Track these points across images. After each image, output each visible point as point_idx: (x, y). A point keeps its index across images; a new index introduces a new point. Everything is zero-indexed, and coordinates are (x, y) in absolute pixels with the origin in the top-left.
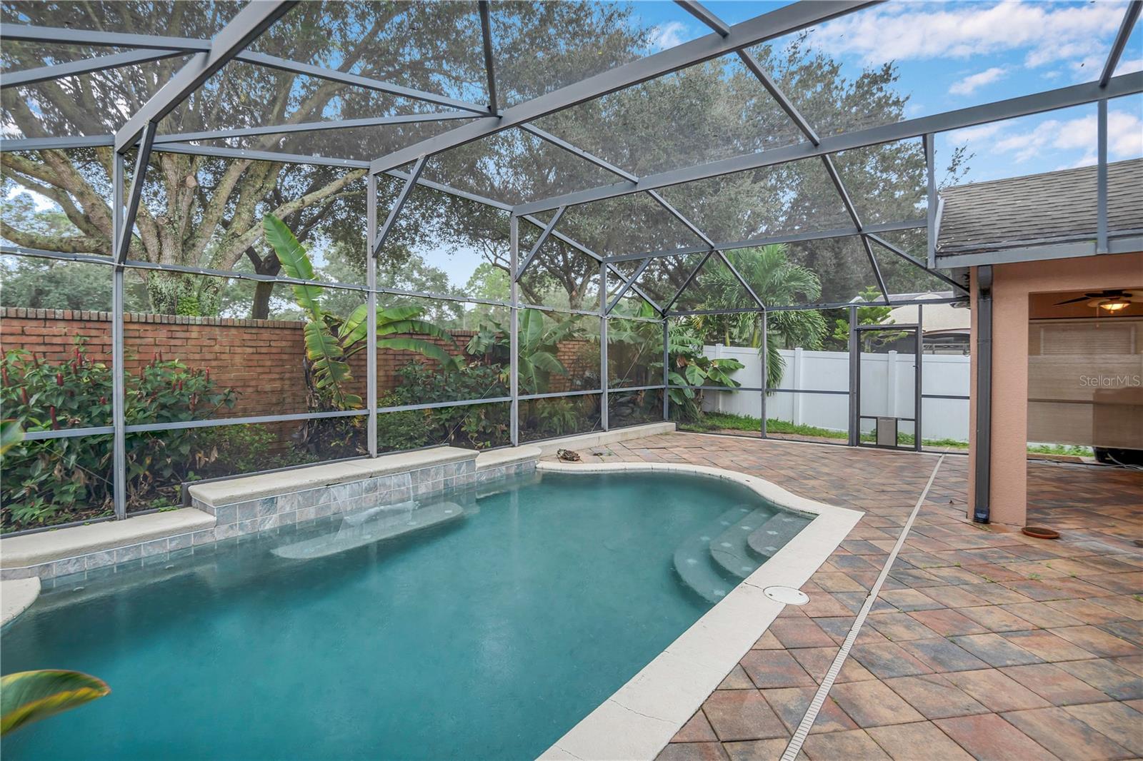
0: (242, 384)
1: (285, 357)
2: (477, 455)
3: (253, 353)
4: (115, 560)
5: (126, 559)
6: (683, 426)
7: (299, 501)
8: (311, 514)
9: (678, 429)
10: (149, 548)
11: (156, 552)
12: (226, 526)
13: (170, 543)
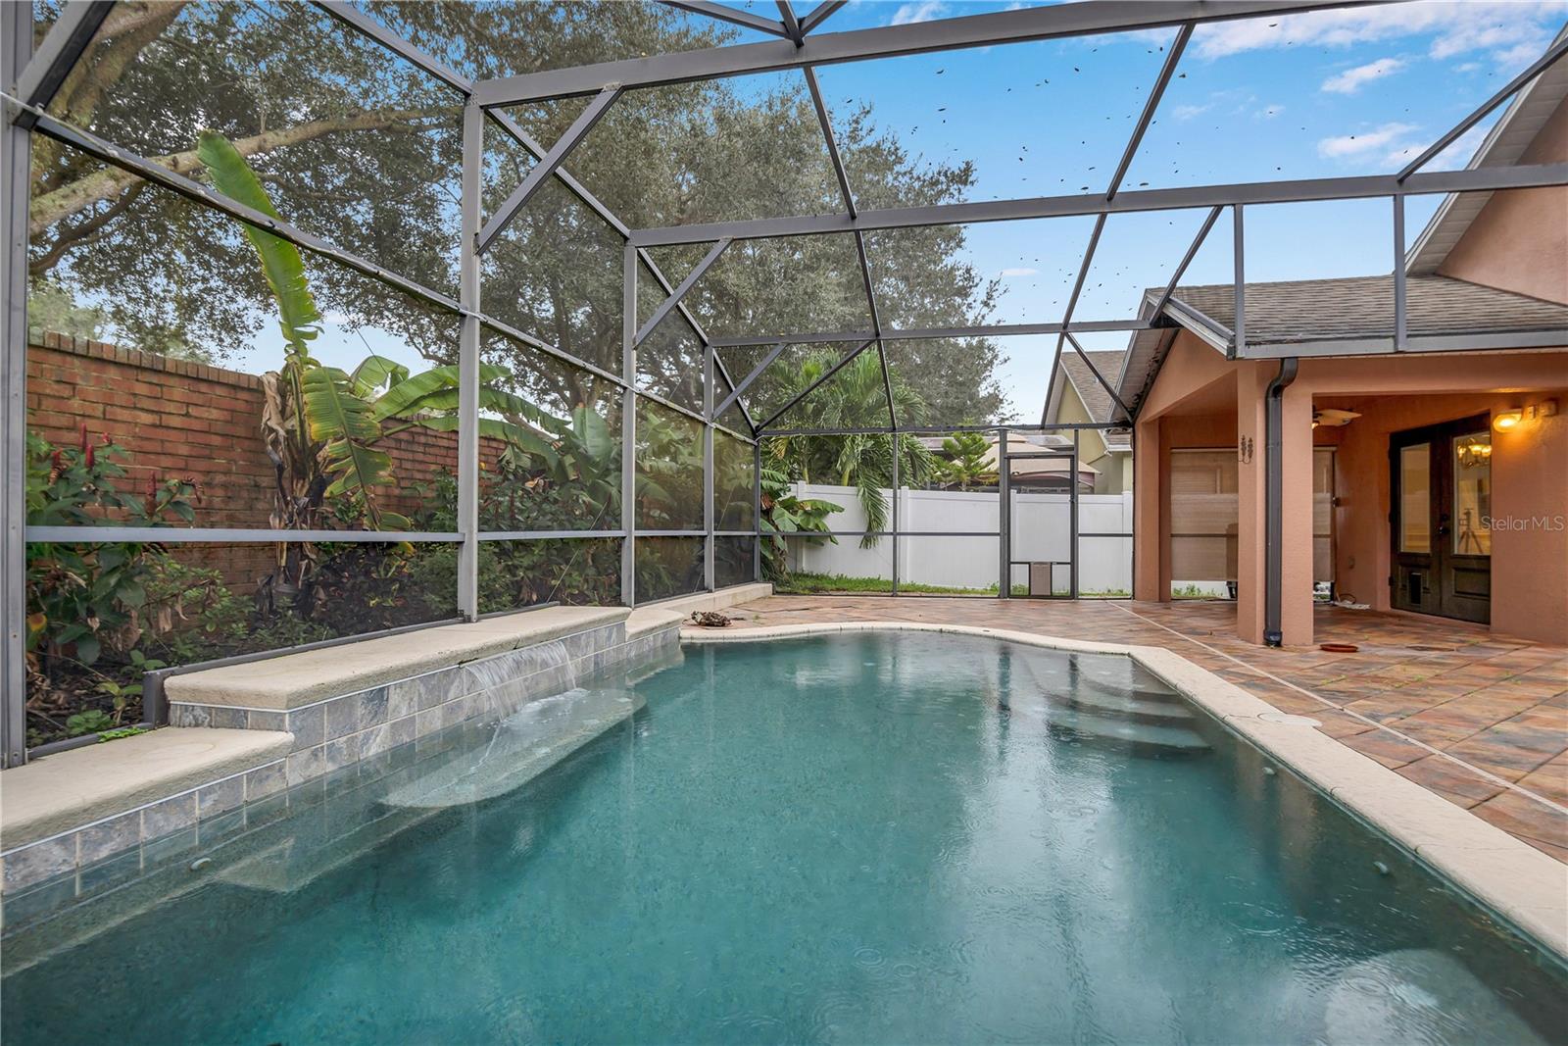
0: (130, 488)
1: (216, 440)
2: (629, 614)
3: (154, 426)
4: (79, 857)
5: (104, 852)
6: (779, 589)
7: (420, 695)
8: (435, 720)
9: (775, 592)
10: (159, 816)
11: (172, 828)
12: (305, 754)
13: (202, 801)
